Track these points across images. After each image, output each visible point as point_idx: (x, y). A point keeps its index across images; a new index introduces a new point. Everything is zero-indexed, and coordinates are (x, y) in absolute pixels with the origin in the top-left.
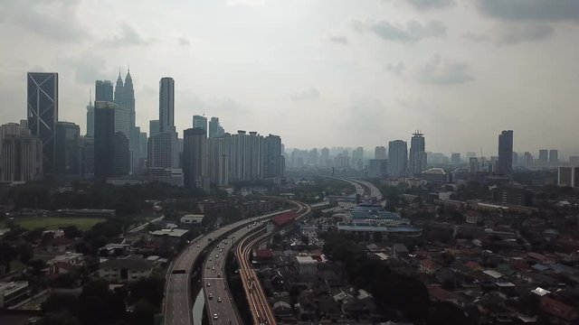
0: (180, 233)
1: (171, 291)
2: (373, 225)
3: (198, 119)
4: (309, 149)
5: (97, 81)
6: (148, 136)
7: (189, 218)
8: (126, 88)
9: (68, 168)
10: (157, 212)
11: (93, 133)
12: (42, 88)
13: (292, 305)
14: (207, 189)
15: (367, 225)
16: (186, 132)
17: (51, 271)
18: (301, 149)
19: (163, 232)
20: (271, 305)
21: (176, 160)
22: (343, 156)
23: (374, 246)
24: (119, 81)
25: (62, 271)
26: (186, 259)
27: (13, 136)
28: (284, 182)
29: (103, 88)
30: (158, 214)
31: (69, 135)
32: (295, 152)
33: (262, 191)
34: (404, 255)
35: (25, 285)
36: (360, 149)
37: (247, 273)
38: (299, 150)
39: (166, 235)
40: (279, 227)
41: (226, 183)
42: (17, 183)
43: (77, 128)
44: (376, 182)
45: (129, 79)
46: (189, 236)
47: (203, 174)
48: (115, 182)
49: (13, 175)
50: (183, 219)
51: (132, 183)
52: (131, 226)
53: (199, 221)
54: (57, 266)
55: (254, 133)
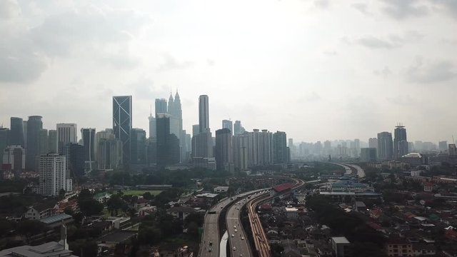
0: (213, 196)
1: (208, 223)
2: (345, 191)
3: (226, 123)
4: (314, 142)
5: (156, 100)
6: (192, 136)
7: (220, 188)
8: (176, 104)
9: (139, 160)
10: (199, 186)
12: (122, 107)
13: (279, 232)
14: (232, 171)
15: (341, 191)
16: (218, 132)
17: (140, 214)
18: (307, 142)
20: (265, 232)
21: (211, 151)
22: (342, 147)
23: (344, 204)
24: (171, 99)
25: (146, 214)
26: (218, 208)
27: (105, 139)
28: (290, 167)
29: (160, 104)
32: (302, 145)
33: (272, 173)
34: (363, 209)
35: (129, 219)
36: (357, 141)
37: (252, 215)
38: (305, 143)
39: (204, 197)
40: (279, 193)
41: (246, 167)
42: (108, 170)
43: (144, 132)
44: (362, 165)
45: (177, 97)
46: (218, 198)
47: (229, 161)
48: (171, 168)
49: (105, 165)
50: (215, 189)
51: (183, 168)
52: (183, 194)
53: (226, 190)
54: (144, 211)
55: (265, 131)
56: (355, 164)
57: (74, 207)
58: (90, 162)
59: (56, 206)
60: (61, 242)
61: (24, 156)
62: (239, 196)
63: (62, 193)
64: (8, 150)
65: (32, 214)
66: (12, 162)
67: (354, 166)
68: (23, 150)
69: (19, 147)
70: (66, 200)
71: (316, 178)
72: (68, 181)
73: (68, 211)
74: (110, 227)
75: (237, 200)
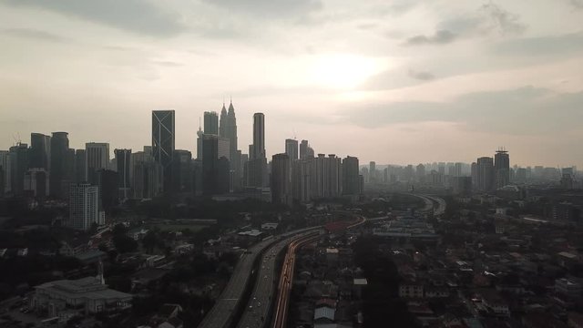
0: (257, 234)
2: (401, 232)
3: (291, 144)
5: (205, 113)
6: (248, 157)
7: (267, 225)
8: (229, 116)
9: (183, 187)
11: (201, 158)
12: (163, 122)
14: (290, 204)
16: (276, 158)
17: (176, 252)
19: (247, 233)
21: (266, 180)
24: (224, 111)
25: (182, 252)
26: (257, 249)
27: (143, 163)
28: (361, 199)
29: (210, 118)
30: (248, 222)
31: (183, 159)
35: (164, 257)
37: (290, 256)
39: (246, 235)
41: (308, 199)
42: (144, 199)
43: (189, 154)
45: (231, 108)
46: (262, 236)
47: (287, 192)
48: (217, 198)
49: (142, 193)
50: (263, 226)
53: (275, 227)
54: (179, 250)
55: (332, 156)
56: (440, 197)
57: (109, 243)
58: (125, 189)
59: (90, 243)
60: (98, 277)
61: (48, 181)
62: (284, 235)
63: (94, 226)
64: (29, 173)
65: (67, 250)
66: (34, 187)
67: (438, 200)
68: (48, 174)
69: (42, 170)
70: (99, 235)
71: (385, 215)
72: (101, 213)
73: (103, 248)
74: (145, 266)
75: (281, 240)
